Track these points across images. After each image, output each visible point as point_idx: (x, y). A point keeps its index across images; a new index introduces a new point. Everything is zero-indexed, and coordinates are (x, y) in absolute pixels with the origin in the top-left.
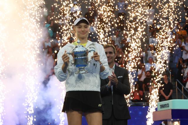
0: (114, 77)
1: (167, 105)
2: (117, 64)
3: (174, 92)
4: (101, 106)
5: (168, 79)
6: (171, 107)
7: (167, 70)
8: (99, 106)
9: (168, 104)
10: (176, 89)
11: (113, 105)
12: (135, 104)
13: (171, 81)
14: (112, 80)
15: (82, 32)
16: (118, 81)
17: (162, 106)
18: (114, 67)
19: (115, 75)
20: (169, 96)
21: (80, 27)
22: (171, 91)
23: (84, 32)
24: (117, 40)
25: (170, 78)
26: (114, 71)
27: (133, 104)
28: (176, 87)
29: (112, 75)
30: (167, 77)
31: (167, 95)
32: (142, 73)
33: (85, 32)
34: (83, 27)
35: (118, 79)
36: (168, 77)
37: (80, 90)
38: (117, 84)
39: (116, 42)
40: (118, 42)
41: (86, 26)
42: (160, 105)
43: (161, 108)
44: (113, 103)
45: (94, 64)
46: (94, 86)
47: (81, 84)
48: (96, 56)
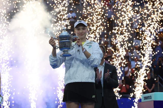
3: (156, 86)
4: (94, 97)
8: (93, 97)
9: (151, 96)
10: (157, 83)
11: (103, 97)
13: (153, 77)
15: (80, 34)
18: (104, 64)
20: (152, 89)
21: (79, 29)
22: (154, 85)
33: (83, 34)
34: (81, 29)
37: (76, 82)
41: (84, 28)
42: (144, 97)
43: (145, 99)
44: (103, 95)
45: (78, 50)
46: (89, 78)
47: (78, 77)
48: (79, 42)
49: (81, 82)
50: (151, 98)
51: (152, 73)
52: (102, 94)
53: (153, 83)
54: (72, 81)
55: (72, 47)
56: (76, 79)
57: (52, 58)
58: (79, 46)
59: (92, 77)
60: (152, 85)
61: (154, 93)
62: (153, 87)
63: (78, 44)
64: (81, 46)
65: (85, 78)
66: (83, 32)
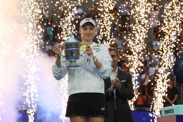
0: (117, 81)
1: (171, 111)
2: (120, 68)
3: (179, 97)
4: (104, 110)
5: (173, 83)
6: (176, 113)
7: (172, 74)
8: (102, 110)
9: (173, 109)
10: (181, 94)
11: (115, 111)
12: (139, 109)
13: (175, 86)
14: (115, 84)
16: (121, 85)
17: (167, 112)
18: (117, 71)
19: (118, 79)
20: (174, 101)
21: (86, 29)
22: (176, 95)
23: (89, 35)
24: (119, 43)
25: (175, 83)
26: (116, 75)
27: (136, 109)
28: (181, 92)
29: (115, 79)
30: (171, 82)
31: (172, 100)
32: (146, 77)
34: (88, 29)
35: (121, 83)
36: (173, 82)
38: (120, 88)
39: (118, 45)
40: (121, 45)
41: (91, 28)
42: (165, 111)
43: (165, 113)
44: (115, 109)
45: (88, 59)
46: (97, 88)
47: (83, 86)
48: (89, 50)
49: (87, 92)
50: (173, 112)
51: (174, 81)
52: (114, 106)
53: (176, 94)
54: (76, 91)
55: (81, 56)
56: (81, 88)
57: (57, 69)
58: (89, 55)
59: (101, 87)
60: (174, 96)
61: (177, 106)
62: (175, 98)
63: (87, 53)
64: (91, 54)
65: (92, 88)
66: (91, 33)
